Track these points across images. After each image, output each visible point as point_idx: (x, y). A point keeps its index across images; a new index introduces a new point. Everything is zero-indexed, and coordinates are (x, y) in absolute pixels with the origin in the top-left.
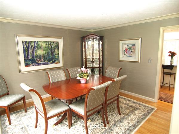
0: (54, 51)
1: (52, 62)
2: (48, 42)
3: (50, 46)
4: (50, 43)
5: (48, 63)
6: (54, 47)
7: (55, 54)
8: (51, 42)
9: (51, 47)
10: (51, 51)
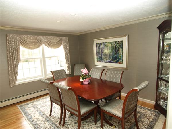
0: (118, 51)
1: (115, 61)
2: (113, 42)
3: (114, 45)
4: (114, 44)
5: (112, 62)
6: (118, 46)
7: (119, 54)
8: (116, 42)
9: (116, 46)
10: (115, 51)
